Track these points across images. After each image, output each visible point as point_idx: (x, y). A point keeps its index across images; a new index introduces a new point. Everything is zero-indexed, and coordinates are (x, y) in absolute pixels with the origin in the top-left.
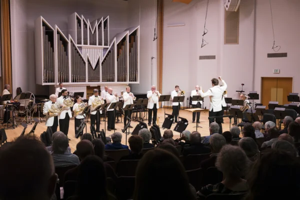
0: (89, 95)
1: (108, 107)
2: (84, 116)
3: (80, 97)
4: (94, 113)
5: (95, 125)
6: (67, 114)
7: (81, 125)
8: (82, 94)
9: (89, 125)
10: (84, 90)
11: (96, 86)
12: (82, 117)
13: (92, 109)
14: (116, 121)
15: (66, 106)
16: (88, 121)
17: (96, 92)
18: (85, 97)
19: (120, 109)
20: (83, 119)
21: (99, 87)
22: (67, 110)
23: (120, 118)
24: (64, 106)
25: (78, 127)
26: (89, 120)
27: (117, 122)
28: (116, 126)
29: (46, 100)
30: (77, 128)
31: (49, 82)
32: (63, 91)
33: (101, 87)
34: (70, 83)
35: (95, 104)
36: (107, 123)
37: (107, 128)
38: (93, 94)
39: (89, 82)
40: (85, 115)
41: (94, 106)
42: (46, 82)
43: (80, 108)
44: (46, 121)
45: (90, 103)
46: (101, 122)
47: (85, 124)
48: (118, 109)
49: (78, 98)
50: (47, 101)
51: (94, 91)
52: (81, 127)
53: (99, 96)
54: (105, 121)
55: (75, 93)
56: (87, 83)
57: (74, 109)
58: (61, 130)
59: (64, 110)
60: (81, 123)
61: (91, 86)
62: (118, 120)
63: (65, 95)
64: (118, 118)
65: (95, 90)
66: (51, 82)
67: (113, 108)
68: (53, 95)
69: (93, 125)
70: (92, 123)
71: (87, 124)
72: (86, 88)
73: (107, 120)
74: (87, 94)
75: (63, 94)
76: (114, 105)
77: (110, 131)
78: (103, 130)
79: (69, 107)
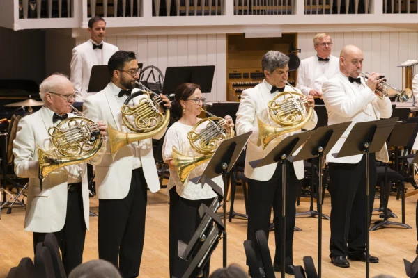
0: (240, 80)
1: (337, 147)
2: (215, 188)
3: (198, 92)
4: (265, 173)
5: (272, 236)
6: (138, 175)
7: (200, 233)
8: (203, 77)
9: (237, 236)
10: (216, 57)
11: (277, 33)
12: (205, 192)
13: (255, 151)
14: (375, 217)
15: (133, 135)
16: (232, 215)
17: (277, 64)
18: (218, 94)
19: (394, 155)
20: (208, 202)
21: (288, 42)
22: (138, 153)
23: (394, 204)
24: (123, 133)
25: (186, 241)
26: (240, 207)
27: (381, 225)
28: (377, 242)
29: (32, 103)
30: (182, 248)
31: (44, 15)
32: (118, 61)
33: (301, 42)
34: (146, 19)
35: (271, 129)
36: (326, 225)
37: (326, 252)
38: (258, 77)
39: (239, 12)
40: (219, 180)
41: (265, 136)
42: (32, 15)
43: (198, 143)
44: (26, 209)
45: (246, 122)
46: (299, 222)
47: (221, 229)
48: (383, 155)
49: (186, 95)
50: (36, 109)
51: (265, 61)
52: (199, 244)
53: (288, 88)
54: (318, 214)
55: (169, 70)
56: (230, 19)
57: (167, 152)
58: (103, 255)
59: (127, 153)
60: (198, 221)
61: (250, 34)
62: (386, 213)
63: (128, 77)
64: (384, 203)
65: (273, 55)
66: (55, 15)
67: (361, 149)
68: (55, 81)
69: (260, 234)
70: (255, 225)
71: (229, 228)
72: (223, 43)
73: (327, 209)
74: (231, 76)
75: (116, 75)
76: (365, 135)
77: (343, 265)
78: (308, 260)
79: (146, 143)
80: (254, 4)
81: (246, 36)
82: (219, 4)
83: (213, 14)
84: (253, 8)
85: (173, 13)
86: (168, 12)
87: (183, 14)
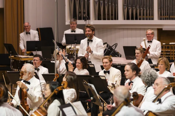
56: (156, 22)
80: (171, 15)
81: (163, 30)
82: (152, 15)
83: (150, 19)
84: (171, 17)
85: (136, 19)
86: (134, 18)
87: (140, 19)
